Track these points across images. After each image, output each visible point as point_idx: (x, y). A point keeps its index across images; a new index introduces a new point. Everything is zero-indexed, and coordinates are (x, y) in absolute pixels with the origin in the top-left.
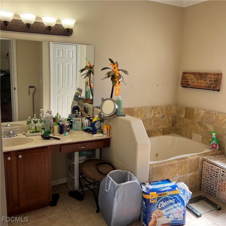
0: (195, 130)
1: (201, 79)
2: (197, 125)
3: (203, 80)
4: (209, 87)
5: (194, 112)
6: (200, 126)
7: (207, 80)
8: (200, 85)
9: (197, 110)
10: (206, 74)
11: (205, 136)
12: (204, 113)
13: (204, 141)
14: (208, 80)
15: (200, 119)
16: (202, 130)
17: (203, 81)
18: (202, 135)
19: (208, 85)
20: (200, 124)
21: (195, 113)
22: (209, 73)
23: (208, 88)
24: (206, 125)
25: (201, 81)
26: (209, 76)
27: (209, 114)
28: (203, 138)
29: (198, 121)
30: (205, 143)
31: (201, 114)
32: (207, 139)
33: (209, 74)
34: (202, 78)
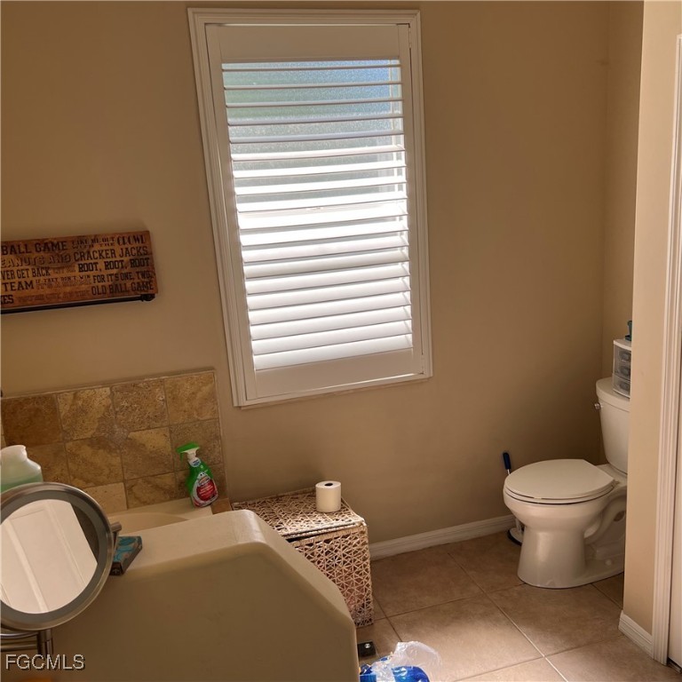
0: (82, 478)
1: (59, 265)
2: (86, 451)
3: (77, 269)
4: (114, 289)
5: (55, 411)
6: (101, 451)
7: (96, 263)
8: (68, 289)
9: (70, 396)
10: (81, 240)
11: (135, 476)
12: (112, 395)
13: (137, 498)
14: (101, 265)
15: (96, 426)
16: (116, 461)
17: (77, 273)
18: (124, 481)
19: (106, 284)
20: (98, 443)
21: (64, 408)
22: (96, 236)
23: (115, 295)
24: (132, 435)
25: (65, 273)
26: (97, 247)
27: (132, 391)
28: (129, 490)
29: (89, 435)
30: (145, 503)
31: (96, 404)
32: (149, 483)
33: (93, 241)
34: (65, 262)
